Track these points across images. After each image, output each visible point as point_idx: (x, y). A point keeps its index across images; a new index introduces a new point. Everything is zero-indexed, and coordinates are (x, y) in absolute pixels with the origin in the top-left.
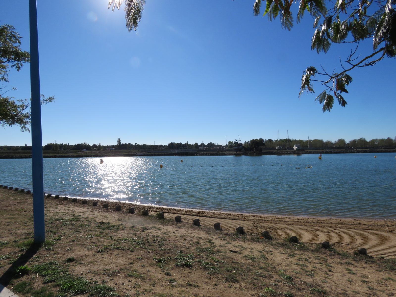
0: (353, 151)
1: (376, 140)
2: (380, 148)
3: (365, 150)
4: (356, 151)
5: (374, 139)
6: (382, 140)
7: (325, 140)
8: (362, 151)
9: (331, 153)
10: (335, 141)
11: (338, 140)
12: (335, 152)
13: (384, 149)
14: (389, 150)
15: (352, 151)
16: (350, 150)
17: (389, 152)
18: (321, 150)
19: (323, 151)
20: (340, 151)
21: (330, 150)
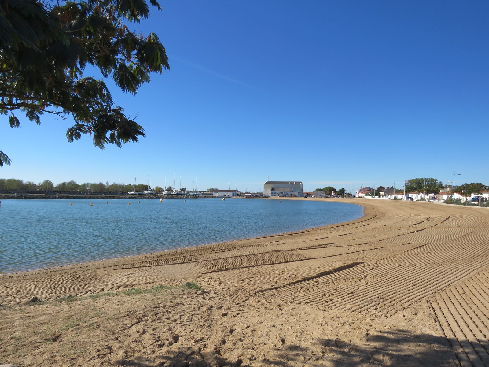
0: (54, 196)
1: (88, 184)
2: (86, 193)
3: (69, 196)
4: (57, 197)
5: (86, 183)
6: (94, 185)
7: (25, 181)
8: (64, 196)
9: (25, 198)
10: (39, 183)
11: (43, 182)
12: (31, 197)
13: (89, 195)
14: (94, 196)
15: (52, 196)
16: (51, 196)
17: (94, 198)
18: (11, 195)
19: (13, 196)
20: (37, 196)
21: (23, 195)
